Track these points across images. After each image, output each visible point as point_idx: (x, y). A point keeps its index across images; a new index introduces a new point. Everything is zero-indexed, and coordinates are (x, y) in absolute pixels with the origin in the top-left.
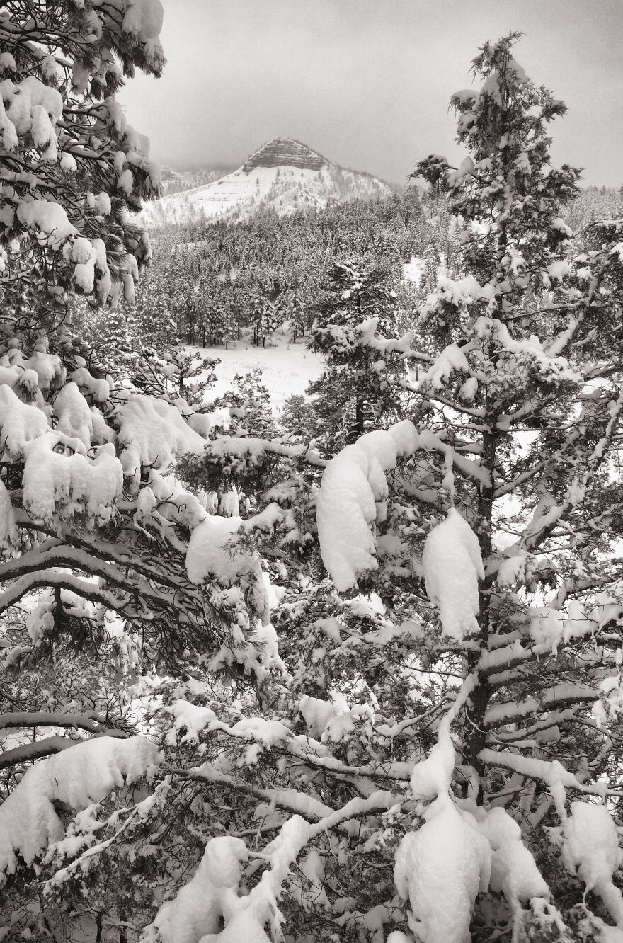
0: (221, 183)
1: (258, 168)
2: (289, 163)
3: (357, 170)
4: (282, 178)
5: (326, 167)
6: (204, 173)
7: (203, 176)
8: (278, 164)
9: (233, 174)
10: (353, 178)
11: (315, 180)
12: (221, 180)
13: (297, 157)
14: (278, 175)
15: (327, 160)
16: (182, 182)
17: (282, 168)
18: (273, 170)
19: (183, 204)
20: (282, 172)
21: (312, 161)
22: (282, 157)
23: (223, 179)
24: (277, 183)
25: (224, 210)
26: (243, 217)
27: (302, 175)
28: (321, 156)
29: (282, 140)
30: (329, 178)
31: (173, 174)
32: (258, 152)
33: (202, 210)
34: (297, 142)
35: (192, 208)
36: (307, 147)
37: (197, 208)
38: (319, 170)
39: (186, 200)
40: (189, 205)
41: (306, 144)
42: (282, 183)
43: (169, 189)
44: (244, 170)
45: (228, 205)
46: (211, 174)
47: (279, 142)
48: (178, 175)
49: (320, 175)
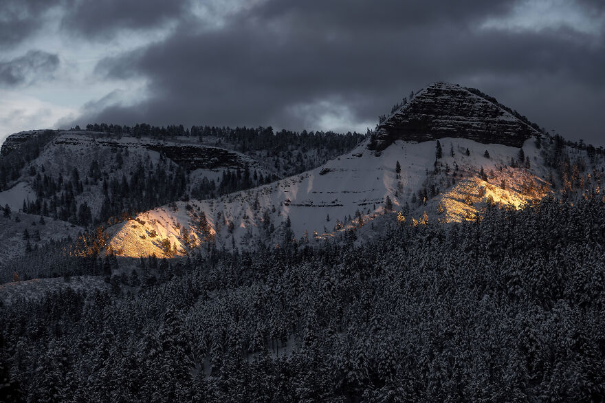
0: (325, 172)
1: (400, 142)
2: (462, 132)
3: (596, 146)
4: (447, 161)
5: (534, 139)
6: (295, 153)
7: (293, 160)
8: (438, 135)
9: (350, 155)
10: (587, 161)
11: (513, 166)
12: (325, 167)
13: (474, 122)
14: (439, 155)
15: (535, 126)
16: (252, 170)
17: (447, 143)
18: (429, 147)
19: (250, 213)
20: (446, 149)
21: (505, 129)
22: (446, 121)
23: (329, 165)
24: (437, 171)
25: (331, 226)
26: (364, 237)
27: (487, 155)
28: (524, 119)
29: (444, 88)
30: (541, 159)
31: (233, 156)
32: (399, 112)
33: (288, 224)
34: (474, 91)
35: (267, 221)
36: (494, 100)
37: (277, 222)
38: (520, 146)
39: (256, 206)
40: (261, 215)
41: (492, 96)
42: (448, 170)
43: (223, 185)
44: (371, 147)
45: (337, 214)
46: (309, 154)
47: (438, 92)
48: (244, 157)
49: (522, 154)
